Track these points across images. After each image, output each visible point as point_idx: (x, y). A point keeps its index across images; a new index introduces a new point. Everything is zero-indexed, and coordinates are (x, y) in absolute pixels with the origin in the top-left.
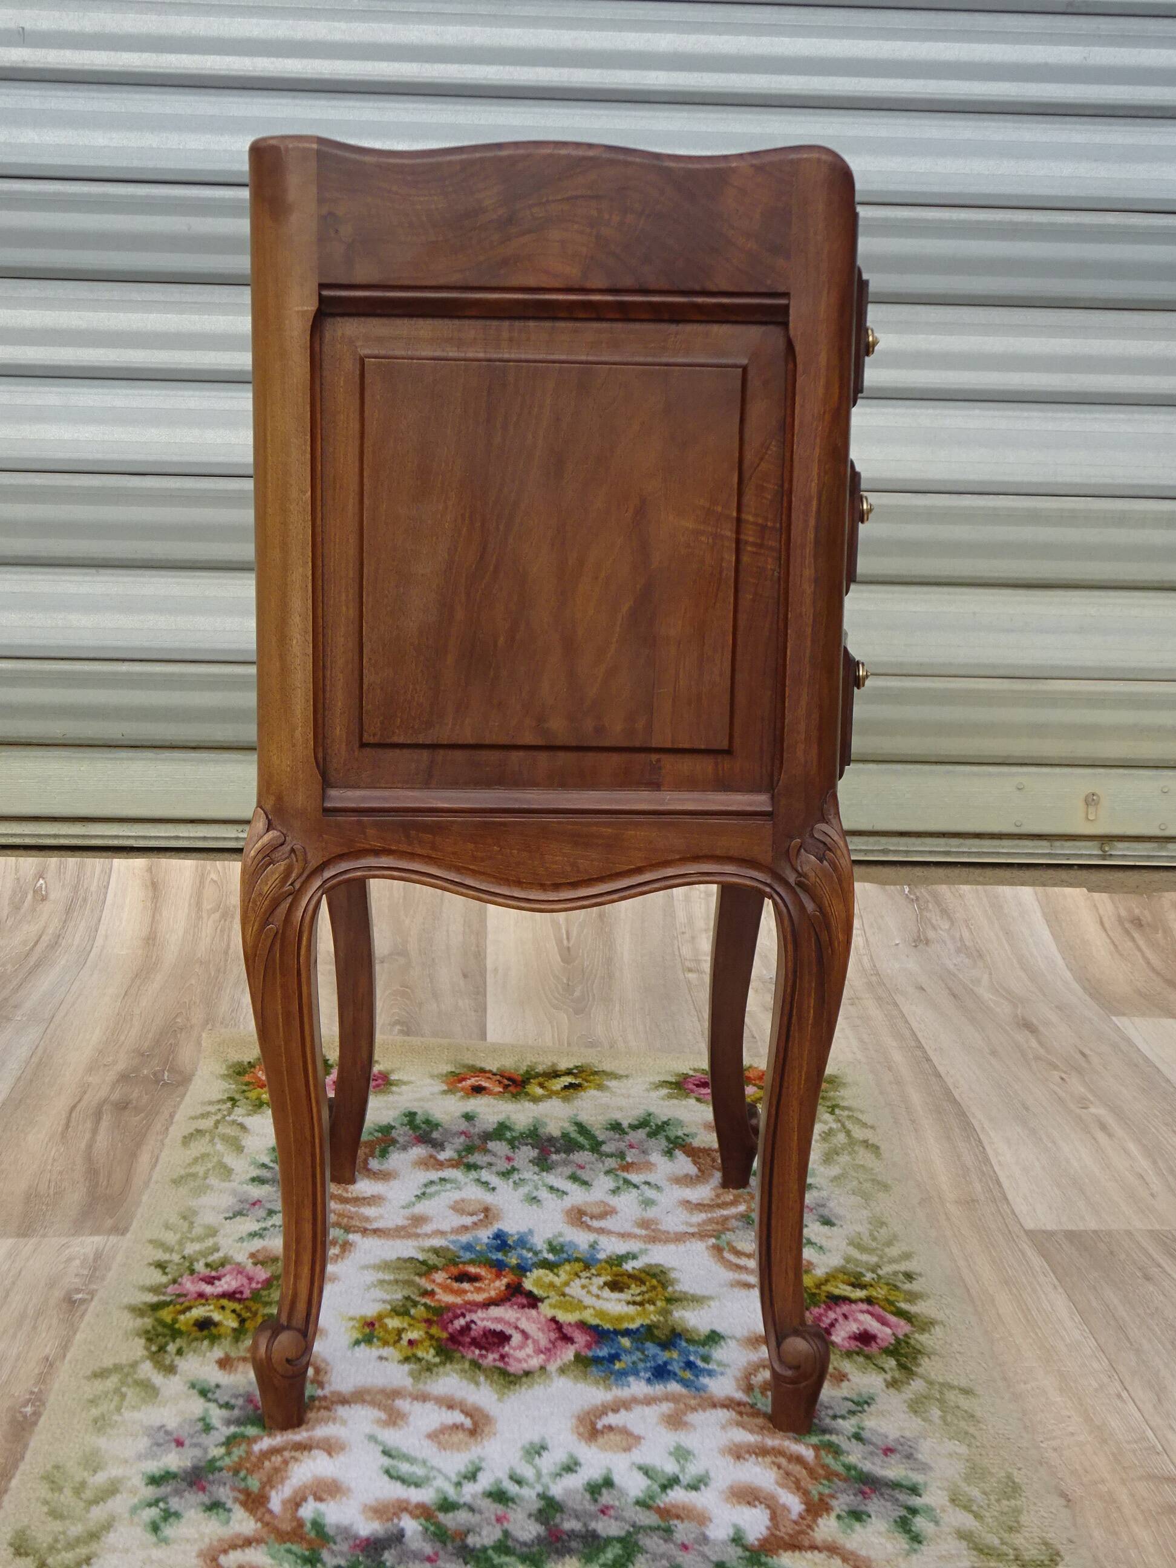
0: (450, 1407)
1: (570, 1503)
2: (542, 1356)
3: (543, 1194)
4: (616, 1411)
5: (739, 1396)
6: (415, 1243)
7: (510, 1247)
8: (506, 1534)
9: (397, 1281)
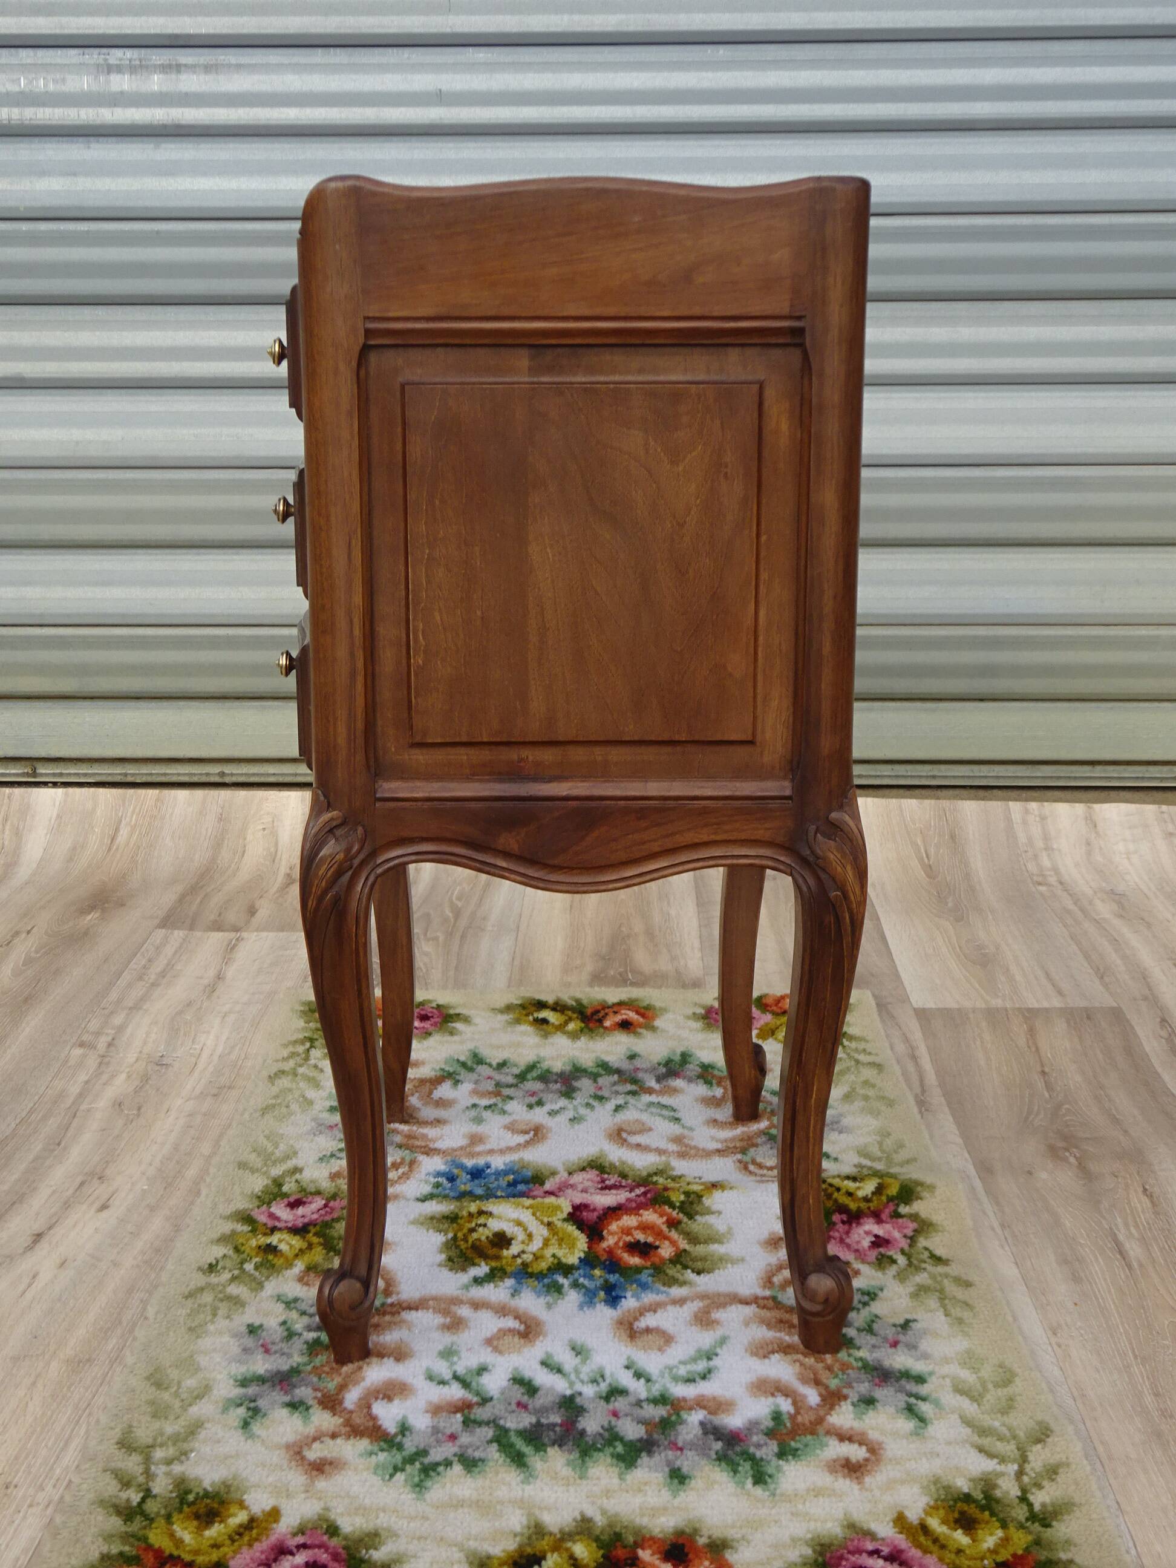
0: (638, 1146)
1: (556, 1096)
2: (571, 1182)
3: (568, 1360)
4: (519, 1145)
5: (421, 1158)
6: (698, 1289)
7: (602, 1289)
8: (595, 1081)
9: (706, 1242)
